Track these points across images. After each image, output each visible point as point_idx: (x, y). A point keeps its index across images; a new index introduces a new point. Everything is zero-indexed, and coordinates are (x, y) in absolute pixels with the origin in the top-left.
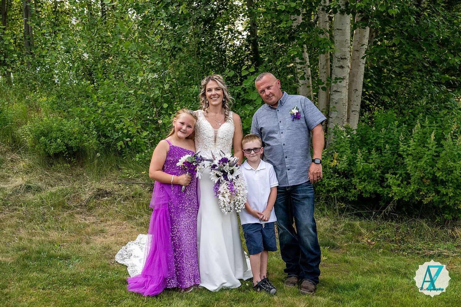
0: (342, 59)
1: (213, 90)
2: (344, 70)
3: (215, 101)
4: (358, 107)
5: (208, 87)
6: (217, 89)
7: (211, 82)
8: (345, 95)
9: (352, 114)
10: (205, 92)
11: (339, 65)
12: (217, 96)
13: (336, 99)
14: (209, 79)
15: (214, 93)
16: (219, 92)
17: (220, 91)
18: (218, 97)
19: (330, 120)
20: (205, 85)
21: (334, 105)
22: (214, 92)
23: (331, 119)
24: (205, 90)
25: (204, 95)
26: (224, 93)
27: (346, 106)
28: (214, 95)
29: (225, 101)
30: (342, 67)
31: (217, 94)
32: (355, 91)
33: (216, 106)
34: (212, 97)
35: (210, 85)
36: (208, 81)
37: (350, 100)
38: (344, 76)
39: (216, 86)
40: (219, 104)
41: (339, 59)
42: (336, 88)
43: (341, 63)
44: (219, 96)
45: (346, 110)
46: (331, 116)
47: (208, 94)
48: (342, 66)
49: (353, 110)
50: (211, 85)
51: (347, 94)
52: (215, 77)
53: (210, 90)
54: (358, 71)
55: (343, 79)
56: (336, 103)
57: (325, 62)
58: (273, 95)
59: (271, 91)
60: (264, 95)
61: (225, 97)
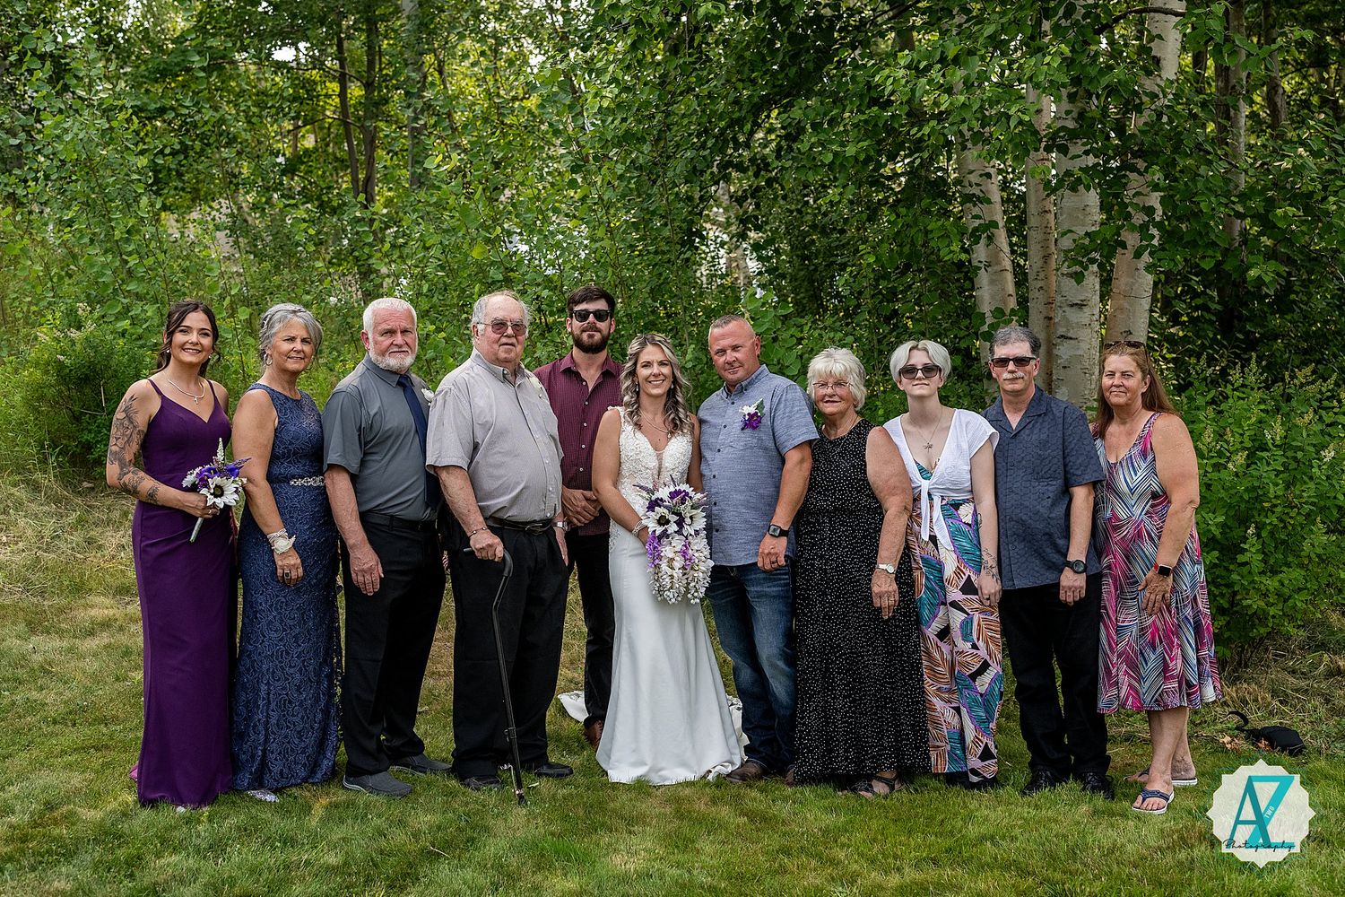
1: (655, 365)
2: (1084, 282)
3: (657, 386)
5: (644, 358)
6: (661, 364)
7: (650, 348)
8: (1089, 346)
10: (635, 369)
12: (660, 378)
13: (1065, 358)
14: (645, 342)
15: (657, 372)
16: (666, 370)
17: (668, 366)
18: (661, 381)
20: (637, 355)
21: (1062, 371)
22: (656, 369)
24: (635, 364)
25: (633, 373)
26: (673, 373)
27: (1092, 374)
28: (656, 376)
29: (675, 388)
31: (662, 375)
33: (657, 397)
34: (652, 379)
35: (649, 353)
36: (643, 345)
38: (1084, 298)
39: (660, 357)
40: (662, 395)
42: (1065, 330)
44: (664, 378)
47: (643, 372)
50: (651, 353)
51: (1096, 343)
52: (659, 338)
53: (648, 365)
54: (1133, 284)
55: (1081, 306)
56: (1064, 367)
57: (1040, 263)
58: (742, 365)
59: (738, 355)
60: (722, 360)
61: (675, 381)
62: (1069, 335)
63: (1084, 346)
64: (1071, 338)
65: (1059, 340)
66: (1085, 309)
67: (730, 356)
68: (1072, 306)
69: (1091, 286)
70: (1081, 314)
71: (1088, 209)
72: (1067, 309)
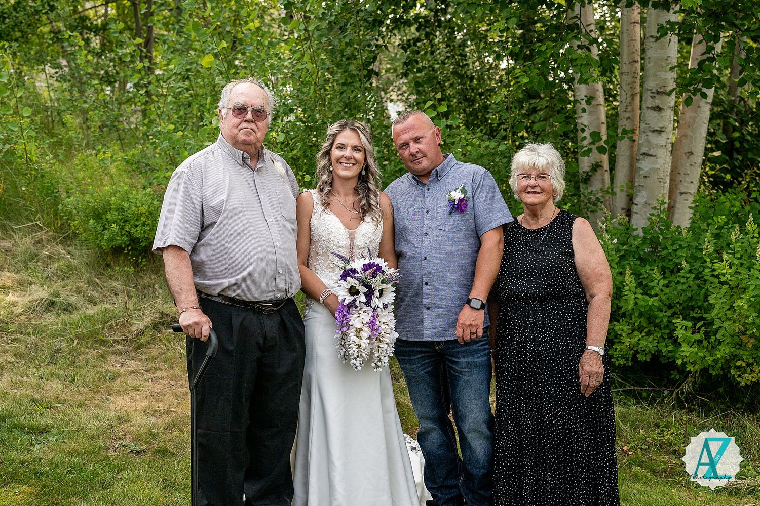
0: (658, 93)
1: (349, 149)
2: (663, 114)
3: (347, 169)
4: (692, 185)
6: (355, 148)
7: (347, 132)
8: (664, 162)
9: (680, 199)
11: (654, 105)
12: (352, 161)
13: (646, 169)
14: (345, 125)
15: (349, 155)
16: (359, 156)
17: (361, 153)
18: (354, 164)
19: (635, 209)
21: (642, 180)
22: (348, 152)
23: (635, 207)
24: (331, 145)
25: (329, 153)
26: (365, 158)
27: (665, 183)
28: (349, 159)
29: (367, 174)
30: (658, 109)
31: (354, 158)
32: (688, 155)
33: (346, 178)
34: (343, 160)
35: (345, 137)
37: (675, 172)
38: (662, 126)
39: (355, 142)
41: (653, 93)
42: (647, 149)
43: (657, 102)
44: (357, 162)
45: (666, 191)
46: (635, 202)
47: (336, 153)
48: (658, 107)
49: (683, 191)
50: (347, 137)
51: (669, 159)
52: (357, 125)
53: (342, 147)
54: (696, 118)
55: (660, 131)
56: (645, 177)
57: (629, 100)
58: (425, 156)
59: (420, 146)
60: (407, 153)
61: (367, 168)
62: (650, 153)
63: (661, 161)
64: (651, 156)
65: (641, 157)
66: (663, 134)
67: (414, 148)
68: (653, 131)
69: (668, 117)
70: (660, 138)
71: (669, 59)
72: (650, 134)
